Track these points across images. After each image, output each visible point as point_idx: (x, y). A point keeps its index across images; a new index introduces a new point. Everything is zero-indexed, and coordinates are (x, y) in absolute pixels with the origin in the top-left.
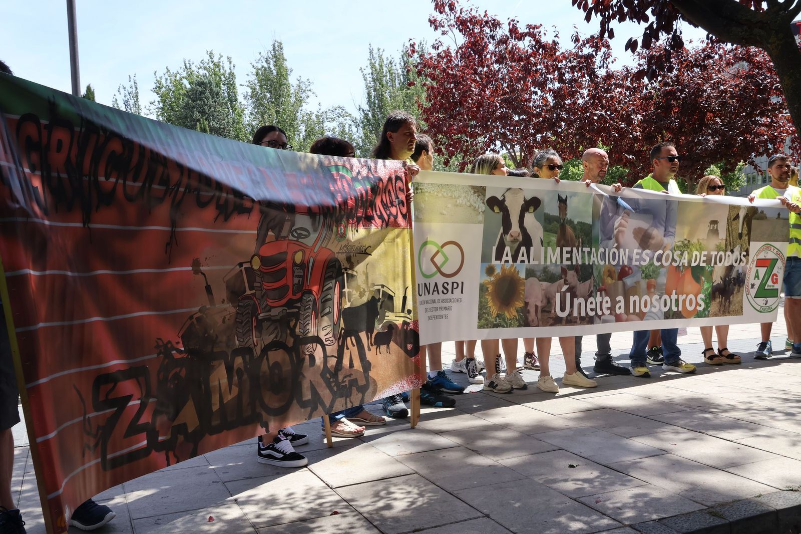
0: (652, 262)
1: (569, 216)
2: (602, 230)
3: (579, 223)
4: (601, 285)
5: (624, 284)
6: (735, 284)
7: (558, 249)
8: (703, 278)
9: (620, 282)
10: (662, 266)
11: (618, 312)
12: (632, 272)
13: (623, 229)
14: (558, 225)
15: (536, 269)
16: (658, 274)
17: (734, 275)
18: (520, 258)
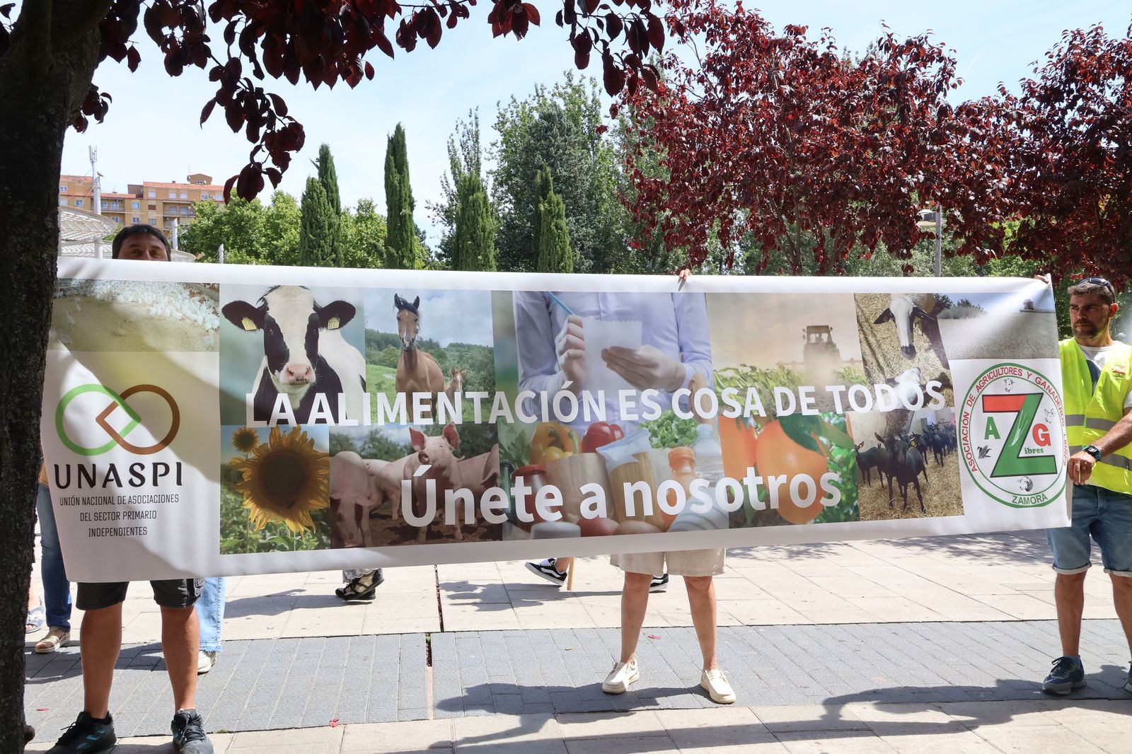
0: (669, 412)
1: (425, 332)
2: (523, 357)
3: (452, 345)
4: (527, 463)
5: (602, 460)
6: (922, 449)
7: (402, 397)
8: (824, 440)
9: (590, 458)
10: (699, 420)
11: (587, 513)
12: (623, 435)
13: (578, 352)
14: (399, 352)
15: (353, 434)
16: (695, 437)
17: (914, 428)
18: (314, 414)
